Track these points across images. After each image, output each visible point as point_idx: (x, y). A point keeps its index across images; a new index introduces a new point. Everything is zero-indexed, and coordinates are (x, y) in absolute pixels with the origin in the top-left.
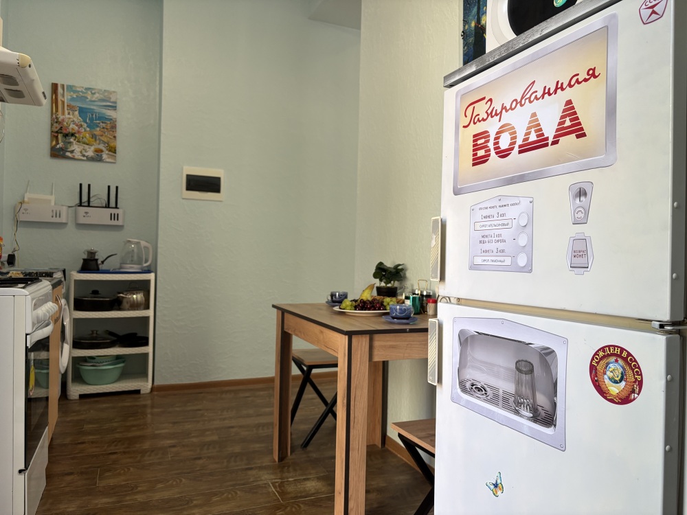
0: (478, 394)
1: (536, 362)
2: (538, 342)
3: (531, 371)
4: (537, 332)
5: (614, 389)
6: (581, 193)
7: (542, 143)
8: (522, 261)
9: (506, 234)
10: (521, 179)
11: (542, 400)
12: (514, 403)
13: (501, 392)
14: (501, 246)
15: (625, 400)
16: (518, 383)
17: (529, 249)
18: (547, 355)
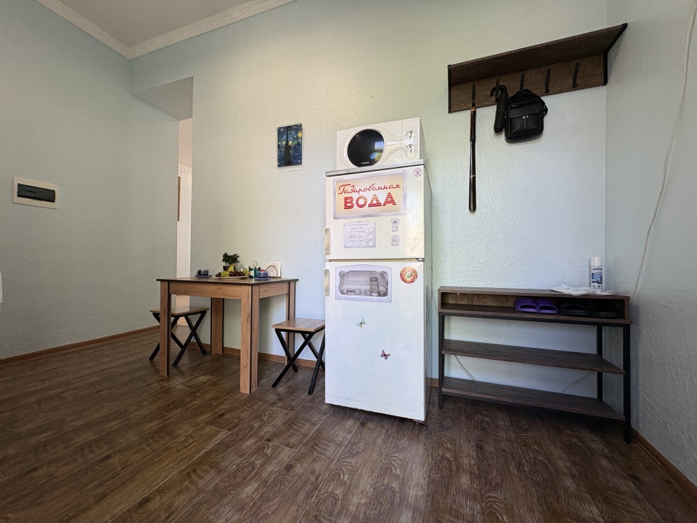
0: (351, 293)
1: (379, 277)
2: (379, 270)
3: (377, 280)
4: (378, 267)
5: (408, 279)
6: (395, 222)
7: (379, 204)
8: (371, 244)
9: (362, 234)
10: (370, 216)
11: (382, 289)
12: (371, 293)
13: (363, 290)
14: (361, 239)
16: (371, 285)
17: (374, 240)
18: (383, 274)
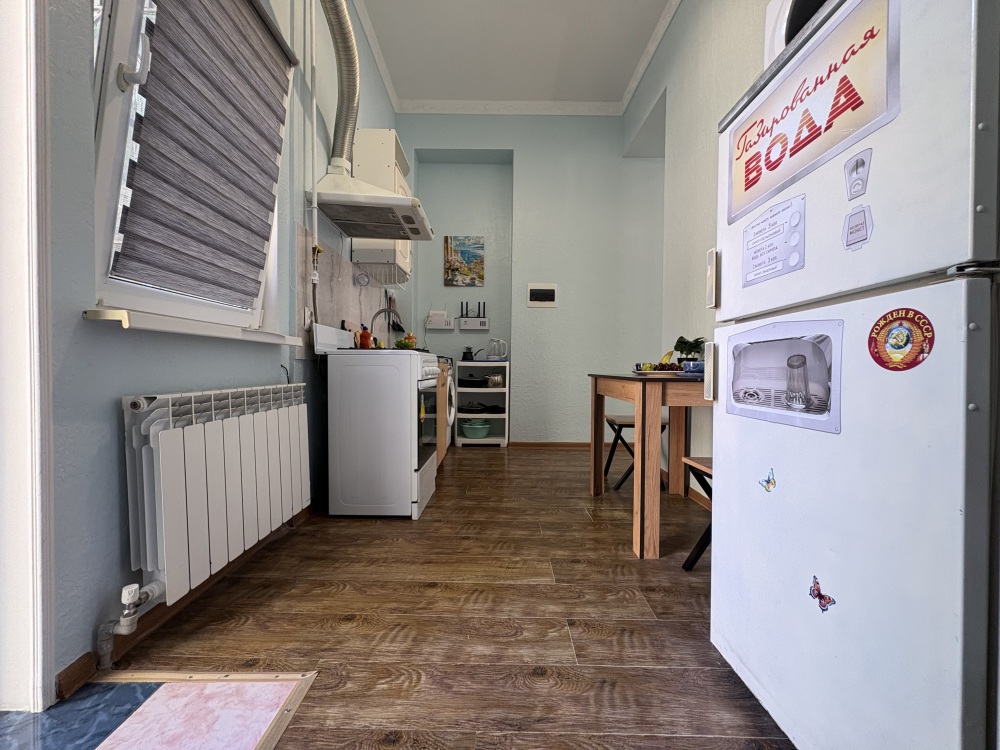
0: (751, 400)
1: (808, 353)
2: (810, 333)
3: (804, 363)
4: (806, 325)
5: (897, 356)
6: (860, 164)
7: (815, 134)
8: (794, 260)
9: (777, 241)
10: (793, 181)
11: (815, 389)
12: (786, 400)
13: (773, 393)
14: (772, 254)
15: (911, 364)
16: (791, 378)
17: (801, 248)
18: (820, 344)
